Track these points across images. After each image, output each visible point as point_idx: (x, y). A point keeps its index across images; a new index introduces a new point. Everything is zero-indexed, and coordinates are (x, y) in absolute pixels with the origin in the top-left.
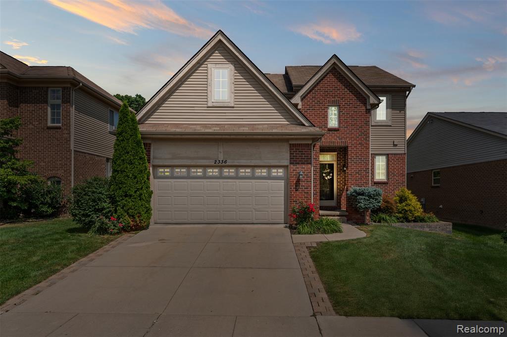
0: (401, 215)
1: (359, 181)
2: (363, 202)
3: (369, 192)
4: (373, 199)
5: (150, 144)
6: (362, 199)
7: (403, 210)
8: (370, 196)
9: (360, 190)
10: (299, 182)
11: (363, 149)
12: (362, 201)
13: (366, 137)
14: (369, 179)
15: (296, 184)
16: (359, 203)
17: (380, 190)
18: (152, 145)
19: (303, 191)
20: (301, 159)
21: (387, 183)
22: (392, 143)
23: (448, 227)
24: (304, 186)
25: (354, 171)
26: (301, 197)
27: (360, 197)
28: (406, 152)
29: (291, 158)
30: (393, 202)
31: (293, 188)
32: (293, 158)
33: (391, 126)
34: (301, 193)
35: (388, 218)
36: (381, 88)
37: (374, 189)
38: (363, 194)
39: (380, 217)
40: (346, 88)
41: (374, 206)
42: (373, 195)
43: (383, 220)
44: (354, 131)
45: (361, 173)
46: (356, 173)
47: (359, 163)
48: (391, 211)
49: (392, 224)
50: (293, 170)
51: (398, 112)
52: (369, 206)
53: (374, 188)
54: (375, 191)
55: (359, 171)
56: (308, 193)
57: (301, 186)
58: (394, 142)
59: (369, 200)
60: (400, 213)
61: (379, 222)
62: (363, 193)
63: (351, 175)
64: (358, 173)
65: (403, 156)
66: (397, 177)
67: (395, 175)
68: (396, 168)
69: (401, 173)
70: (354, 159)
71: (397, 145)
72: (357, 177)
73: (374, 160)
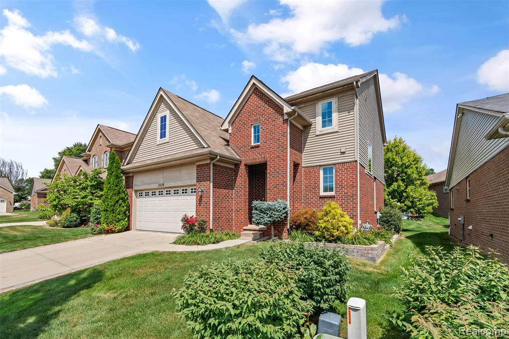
1: (276, 195)
5: (133, 176)
10: (202, 197)
11: (281, 162)
13: (283, 149)
14: (286, 192)
18: (134, 177)
20: (203, 177)
21: (335, 197)
22: (339, 151)
23: (369, 252)
25: (272, 185)
26: (202, 212)
31: (198, 204)
32: (198, 178)
33: (337, 132)
34: (203, 208)
36: (321, 94)
40: (266, 104)
44: (273, 145)
46: (274, 187)
51: (347, 114)
55: (277, 185)
56: (207, 207)
57: (203, 201)
58: (340, 149)
63: (270, 189)
64: (276, 187)
65: (353, 164)
66: (346, 189)
67: (343, 187)
68: (344, 179)
69: (350, 185)
70: (272, 173)
71: (345, 152)
72: (275, 191)
73: (319, 172)
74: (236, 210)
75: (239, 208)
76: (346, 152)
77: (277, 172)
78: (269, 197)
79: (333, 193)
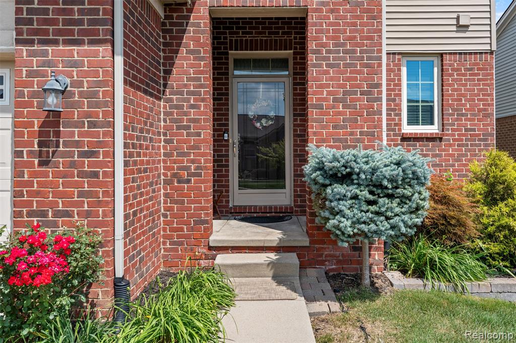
0: (495, 248)
1: (345, 127)
2: (347, 212)
3: (374, 170)
4: (391, 197)
6: (343, 198)
7: (501, 228)
8: (376, 186)
9: (335, 159)
10: (57, 124)
12: (343, 206)
14: (380, 120)
15: (41, 134)
16: (335, 213)
17: (419, 159)
19: (73, 164)
20: (65, 22)
21: (441, 139)
22: (454, 22)
24: (77, 144)
25: (329, 93)
26: (62, 195)
27: (339, 189)
28: (494, 48)
29: (18, 21)
30: (465, 202)
31: (30, 153)
32: (30, 22)
34: (64, 175)
35: (449, 259)
37: (396, 157)
38: (346, 177)
39: (421, 256)
41: (393, 227)
42: (391, 180)
43: (432, 269)
45: (352, 100)
46: (335, 100)
47: (346, 65)
48: (458, 231)
49: (467, 284)
50: (30, 74)
52: (373, 227)
53: (398, 152)
54: (398, 164)
55: (345, 93)
56: (96, 175)
57: (66, 144)
58: (458, 18)
59: (373, 203)
60: (491, 237)
61: (419, 273)
62: (350, 175)
63: (320, 107)
64: (343, 100)
65: (487, 58)
66: (469, 120)
67: (463, 115)
68: (464, 95)
69: (480, 110)
70: (328, 52)
71: (467, 26)
72: (340, 113)
73: (399, 70)
74: (174, 175)
75: (187, 168)
76: (471, 28)
77: (346, 52)
78: (315, 134)
79: (433, 129)
